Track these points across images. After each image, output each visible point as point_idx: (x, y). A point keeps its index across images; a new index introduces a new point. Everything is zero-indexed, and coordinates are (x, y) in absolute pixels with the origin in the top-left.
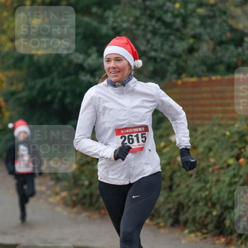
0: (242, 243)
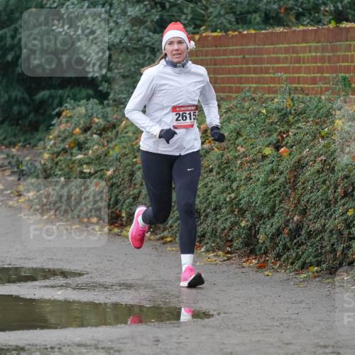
0: (280, 266)
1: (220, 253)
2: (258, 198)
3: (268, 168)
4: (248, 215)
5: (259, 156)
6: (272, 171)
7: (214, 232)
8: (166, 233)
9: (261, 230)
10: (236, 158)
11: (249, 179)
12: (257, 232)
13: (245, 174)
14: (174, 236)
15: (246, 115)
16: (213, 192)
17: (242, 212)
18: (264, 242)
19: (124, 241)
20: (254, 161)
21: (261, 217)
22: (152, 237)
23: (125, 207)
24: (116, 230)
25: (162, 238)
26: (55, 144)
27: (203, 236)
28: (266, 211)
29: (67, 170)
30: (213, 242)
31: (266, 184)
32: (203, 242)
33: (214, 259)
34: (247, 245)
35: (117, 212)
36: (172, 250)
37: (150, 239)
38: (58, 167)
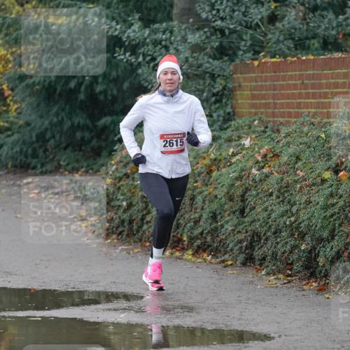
1: (281, 276)
2: (317, 221)
3: (327, 192)
4: (308, 238)
5: (319, 180)
6: (332, 195)
7: (274, 256)
8: (227, 256)
9: (321, 253)
10: (296, 182)
11: (308, 202)
12: (317, 255)
13: (304, 198)
14: (235, 259)
15: (306, 140)
16: (273, 216)
17: (302, 236)
18: (324, 265)
19: (185, 265)
20: (314, 185)
21: (320, 240)
22: (213, 261)
23: (186, 230)
24: (178, 254)
25: (223, 261)
26: (117, 169)
27: (264, 259)
28: (325, 234)
29: (128, 194)
30: (274, 265)
31: (326, 208)
32: (264, 266)
33: (274, 282)
34: (307, 268)
35: (179, 236)
36: (233, 273)
37: (211, 263)
38: (120, 192)
